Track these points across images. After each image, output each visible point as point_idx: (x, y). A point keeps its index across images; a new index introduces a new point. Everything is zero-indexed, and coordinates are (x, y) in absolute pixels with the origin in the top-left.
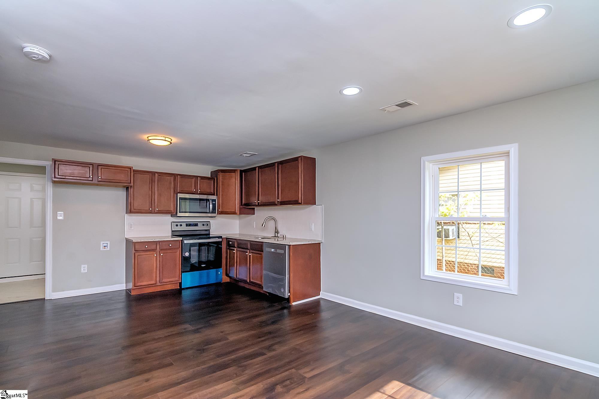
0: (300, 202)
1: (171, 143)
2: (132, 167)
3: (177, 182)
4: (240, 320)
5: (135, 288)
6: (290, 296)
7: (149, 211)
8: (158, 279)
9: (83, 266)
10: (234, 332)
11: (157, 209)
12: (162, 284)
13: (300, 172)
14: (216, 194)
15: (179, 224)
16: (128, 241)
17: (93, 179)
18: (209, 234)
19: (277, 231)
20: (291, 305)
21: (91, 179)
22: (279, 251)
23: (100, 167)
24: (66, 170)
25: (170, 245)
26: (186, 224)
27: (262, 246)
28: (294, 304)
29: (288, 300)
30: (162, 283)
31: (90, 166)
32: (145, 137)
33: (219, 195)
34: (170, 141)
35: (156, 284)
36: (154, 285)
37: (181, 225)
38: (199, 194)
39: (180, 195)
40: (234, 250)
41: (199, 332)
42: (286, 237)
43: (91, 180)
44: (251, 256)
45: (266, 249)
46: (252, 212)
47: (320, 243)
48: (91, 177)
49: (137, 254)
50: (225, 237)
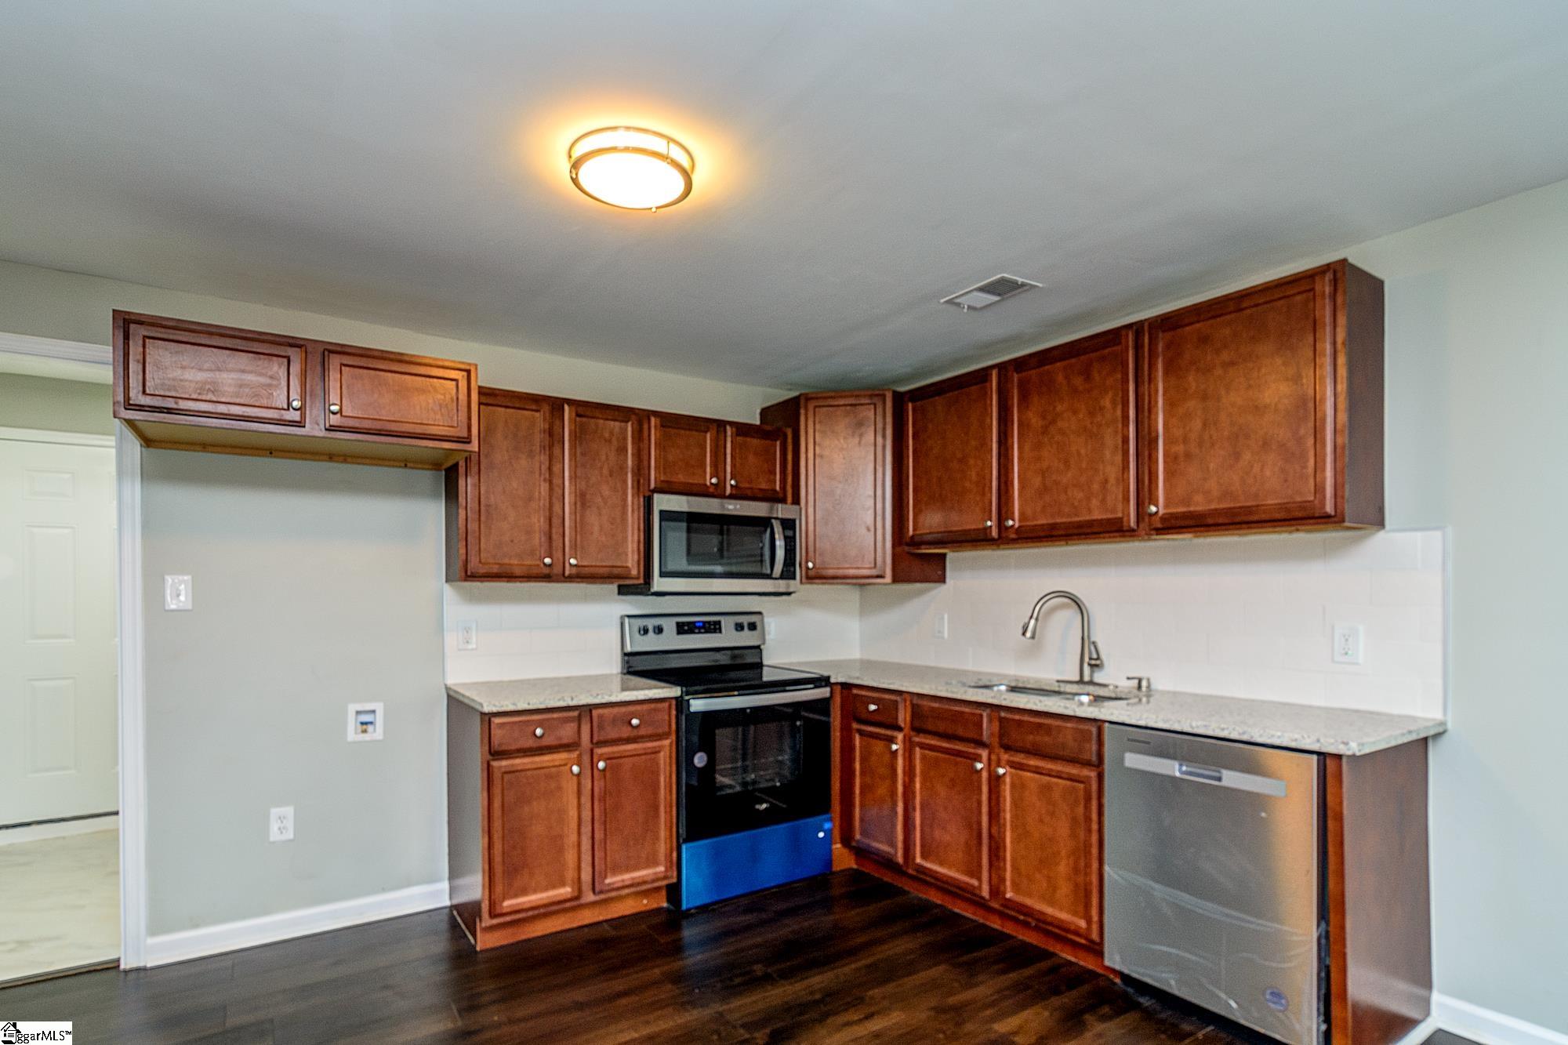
2: (476, 365)
3: (647, 446)
5: (495, 921)
7: (540, 571)
8: (586, 876)
9: (275, 812)
11: (573, 561)
12: (602, 896)
14: (790, 499)
15: (651, 623)
16: (456, 704)
17: (303, 416)
18: (761, 665)
19: (1093, 658)
21: (295, 416)
23: (335, 361)
24: (183, 368)
25: (635, 722)
26: (678, 624)
30: (601, 892)
31: (290, 352)
33: (806, 501)
35: (577, 898)
36: (573, 904)
37: (659, 630)
38: (732, 497)
39: (663, 502)
42: (1153, 687)
43: (298, 418)
48: (296, 404)
49: (501, 767)
50: (841, 679)
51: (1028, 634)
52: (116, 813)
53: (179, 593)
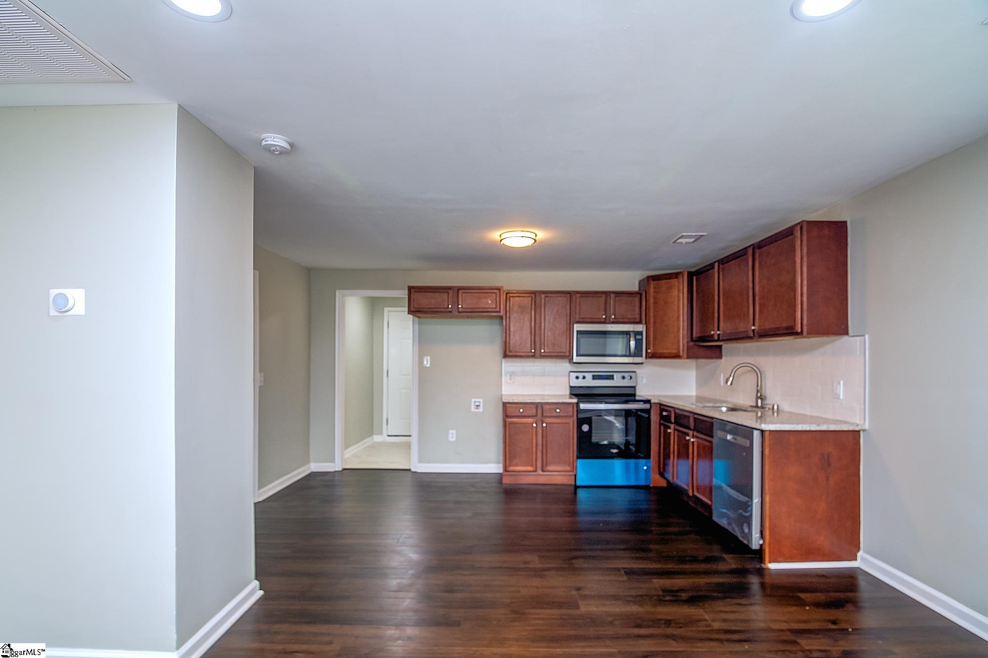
0: (799, 331)
1: (535, 240)
2: (502, 287)
3: (574, 305)
4: (630, 572)
5: (506, 473)
6: (763, 546)
7: (531, 354)
8: (540, 464)
9: (451, 432)
10: (600, 597)
11: (544, 351)
12: (545, 473)
13: (798, 260)
14: (644, 322)
15: (581, 375)
17: (452, 309)
18: (634, 395)
19: (761, 395)
20: (766, 567)
21: (450, 309)
22: (741, 441)
23: (461, 292)
25: (558, 410)
26: (593, 376)
27: (712, 424)
28: (773, 566)
29: (759, 554)
31: (449, 291)
32: (495, 235)
33: (649, 322)
34: (534, 238)
35: (535, 471)
37: (584, 378)
38: (611, 323)
39: (577, 327)
40: (669, 428)
41: (542, 576)
42: (780, 408)
44: (695, 444)
45: (718, 433)
46: (716, 353)
47: (859, 431)
48: (450, 306)
49: (508, 421)
50: (657, 401)
51: (729, 383)
52: (410, 436)
53: (427, 362)
